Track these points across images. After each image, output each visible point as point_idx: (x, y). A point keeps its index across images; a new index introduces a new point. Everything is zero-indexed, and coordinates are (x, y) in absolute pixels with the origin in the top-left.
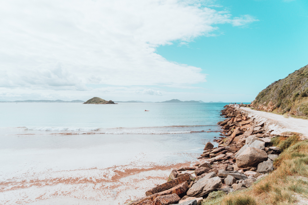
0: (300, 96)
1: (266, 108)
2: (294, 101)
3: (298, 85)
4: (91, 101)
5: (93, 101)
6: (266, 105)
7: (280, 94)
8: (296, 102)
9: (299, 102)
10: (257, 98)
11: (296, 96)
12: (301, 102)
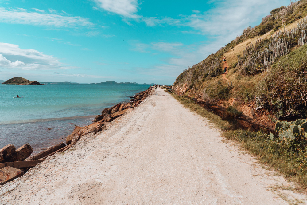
0: (209, 77)
1: (182, 89)
2: (203, 81)
3: (209, 65)
4: (12, 82)
5: (14, 81)
6: (182, 86)
7: (194, 75)
8: (205, 82)
9: (207, 83)
10: (177, 79)
11: (205, 76)
12: (209, 82)
